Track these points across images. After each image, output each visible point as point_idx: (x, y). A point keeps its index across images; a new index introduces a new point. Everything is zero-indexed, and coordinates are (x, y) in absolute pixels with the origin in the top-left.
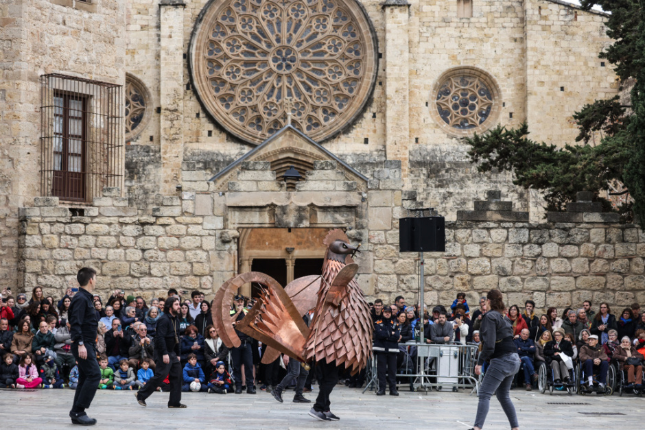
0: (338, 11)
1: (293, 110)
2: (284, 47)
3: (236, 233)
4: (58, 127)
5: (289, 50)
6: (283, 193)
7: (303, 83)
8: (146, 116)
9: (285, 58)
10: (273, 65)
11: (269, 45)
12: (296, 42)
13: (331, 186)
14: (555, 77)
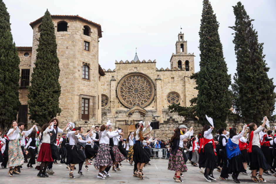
0: (147, 81)
1: (138, 101)
2: (136, 88)
3: (118, 126)
4: (83, 105)
5: (137, 89)
6: (128, 118)
7: (140, 96)
8: (108, 103)
9: (136, 90)
10: (134, 92)
11: (133, 88)
12: (139, 87)
13: (137, 116)
14: (192, 93)
